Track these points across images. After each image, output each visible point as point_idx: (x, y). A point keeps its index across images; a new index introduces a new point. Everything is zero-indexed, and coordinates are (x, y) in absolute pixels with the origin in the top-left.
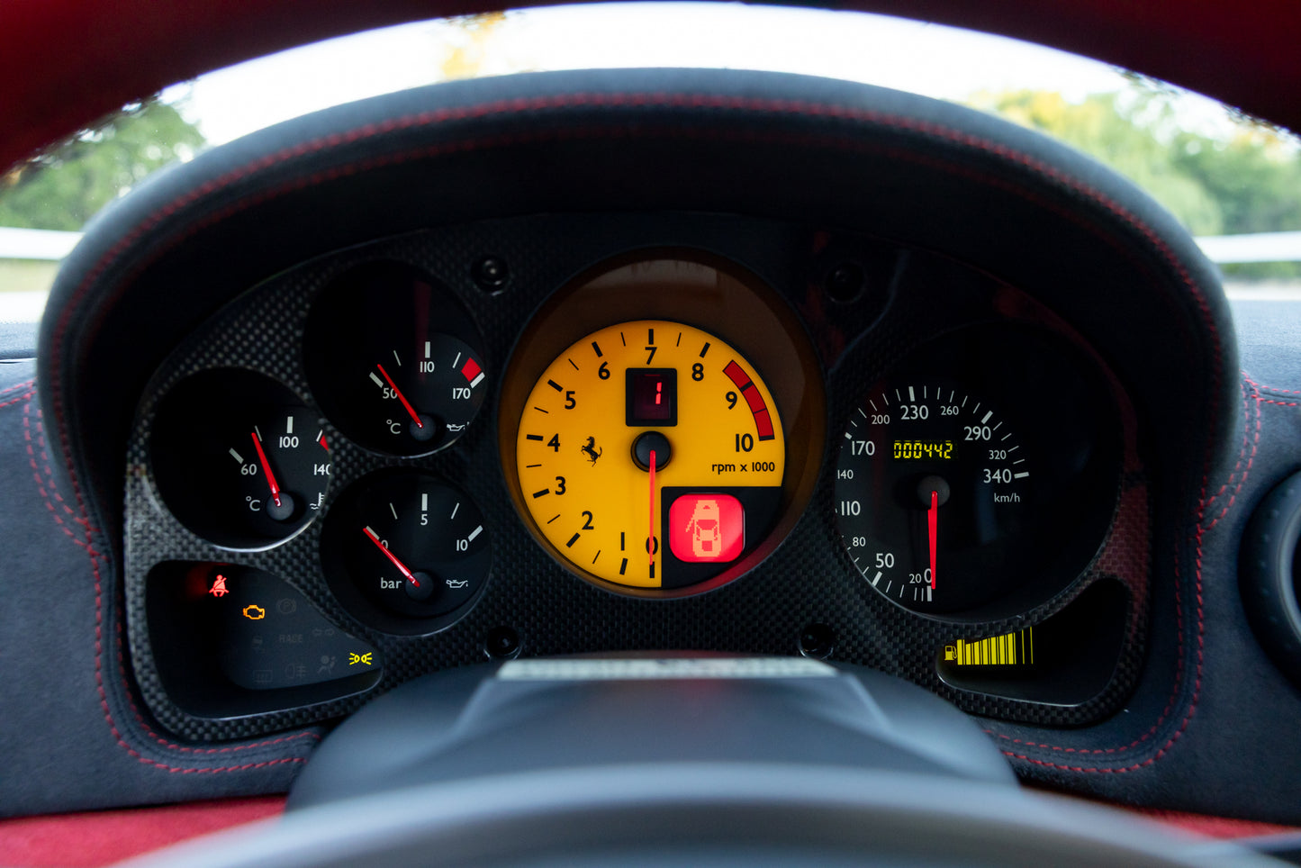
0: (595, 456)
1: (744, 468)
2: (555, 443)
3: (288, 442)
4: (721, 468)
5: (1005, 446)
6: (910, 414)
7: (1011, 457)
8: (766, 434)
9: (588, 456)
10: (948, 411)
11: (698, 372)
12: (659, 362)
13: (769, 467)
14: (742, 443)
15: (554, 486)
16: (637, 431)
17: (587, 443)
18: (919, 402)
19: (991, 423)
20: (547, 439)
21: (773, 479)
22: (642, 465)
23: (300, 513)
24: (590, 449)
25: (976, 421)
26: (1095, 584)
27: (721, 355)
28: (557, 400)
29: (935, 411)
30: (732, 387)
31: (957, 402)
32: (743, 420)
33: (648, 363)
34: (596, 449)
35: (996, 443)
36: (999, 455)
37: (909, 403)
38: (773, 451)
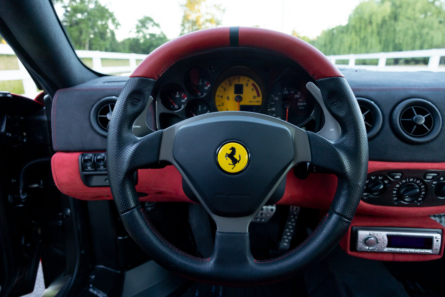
0: (229, 99)
1: (254, 102)
2: (222, 97)
3: (178, 96)
4: (250, 102)
5: (302, 98)
6: (285, 92)
7: (303, 101)
8: (259, 96)
9: (227, 99)
10: (292, 92)
11: (247, 85)
12: (240, 83)
13: (259, 102)
14: (254, 97)
15: (221, 104)
16: (236, 95)
17: (227, 97)
18: (287, 90)
19: (300, 94)
20: (221, 96)
21: (260, 104)
22: (237, 101)
23: (180, 108)
24: (228, 98)
25: (297, 94)
26: (311, 120)
27: (252, 82)
28: (222, 89)
29: (289, 92)
30: (253, 87)
31: (294, 90)
32: (255, 93)
33: (238, 83)
34: (229, 98)
35: (300, 98)
36: (300, 100)
37: (284, 90)
38: (260, 99)
